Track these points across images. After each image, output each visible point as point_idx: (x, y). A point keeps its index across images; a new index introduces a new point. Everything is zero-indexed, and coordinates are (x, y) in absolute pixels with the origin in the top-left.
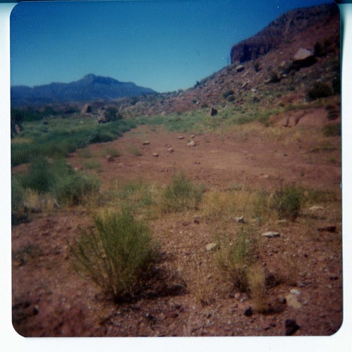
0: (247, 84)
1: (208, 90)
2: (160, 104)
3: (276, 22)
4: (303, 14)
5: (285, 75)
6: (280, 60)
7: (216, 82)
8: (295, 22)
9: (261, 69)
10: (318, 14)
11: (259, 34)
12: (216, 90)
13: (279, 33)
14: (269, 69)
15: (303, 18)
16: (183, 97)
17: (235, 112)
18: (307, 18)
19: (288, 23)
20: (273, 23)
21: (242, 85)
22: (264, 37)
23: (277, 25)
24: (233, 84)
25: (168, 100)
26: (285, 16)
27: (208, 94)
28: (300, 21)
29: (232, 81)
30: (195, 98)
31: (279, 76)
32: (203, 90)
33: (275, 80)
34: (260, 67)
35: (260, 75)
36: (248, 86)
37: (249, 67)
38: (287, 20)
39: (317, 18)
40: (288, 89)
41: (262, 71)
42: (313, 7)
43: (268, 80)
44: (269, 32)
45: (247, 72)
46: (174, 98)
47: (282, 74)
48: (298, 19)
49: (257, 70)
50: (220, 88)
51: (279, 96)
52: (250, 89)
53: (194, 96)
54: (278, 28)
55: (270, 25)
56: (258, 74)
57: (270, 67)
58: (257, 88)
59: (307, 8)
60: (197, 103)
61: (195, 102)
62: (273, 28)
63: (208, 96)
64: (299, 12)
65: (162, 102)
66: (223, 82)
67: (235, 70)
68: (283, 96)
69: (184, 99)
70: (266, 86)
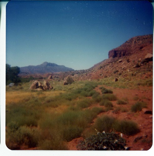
0: (124, 68)
1: (106, 70)
2: (85, 76)
3: (128, 41)
4: (140, 38)
5: (142, 64)
6: (138, 58)
7: (110, 67)
8: (137, 41)
9: (130, 61)
10: (147, 38)
11: (121, 46)
12: (110, 70)
13: (129, 46)
14: (134, 61)
15: (140, 40)
16: (95, 73)
17: (126, 80)
18: (142, 40)
19: (134, 42)
20: (127, 42)
21: (122, 68)
22: (123, 48)
23: (129, 42)
24: (117, 67)
25: (89, 74)
26: (132, 39)
27: (106, 72)
28: (139, 41)
29: (117, 66)
30: (101, 73)
31: (139, 65)
32: (104, 70)
33: (138, 66)
34: (130, 60)
35: (130, 64)
36: (125, 69)
37: (124, 61)
38: (133, 41)
39: (146, 40)
40: (147, 71)
41: (131, 62)
42: (144, 36)
43: (134, 66)
44: (125, 46)
45: (124, 62)
46: (91, 73)
47: (141, 64)
48: (138, 40)
49: (128, 62)
50: (112, 69)
51: (144, 74)
52: (126, 70)
53: (101, 72)
54: (129, 44)
55: (125, 42)
56: (129, 63)
57: (134, 60)
58: (130, 70)
59: (142, 36)
60: (102, 75)
61: (101, 75)
62: (127, 44)
63: (107, 73)
64: (138, 38)
65: (86, 75)
66: (113, 67)
67: (118, 62)
68: (146, 74)
69: (96, 74)
70: (134, 69)
